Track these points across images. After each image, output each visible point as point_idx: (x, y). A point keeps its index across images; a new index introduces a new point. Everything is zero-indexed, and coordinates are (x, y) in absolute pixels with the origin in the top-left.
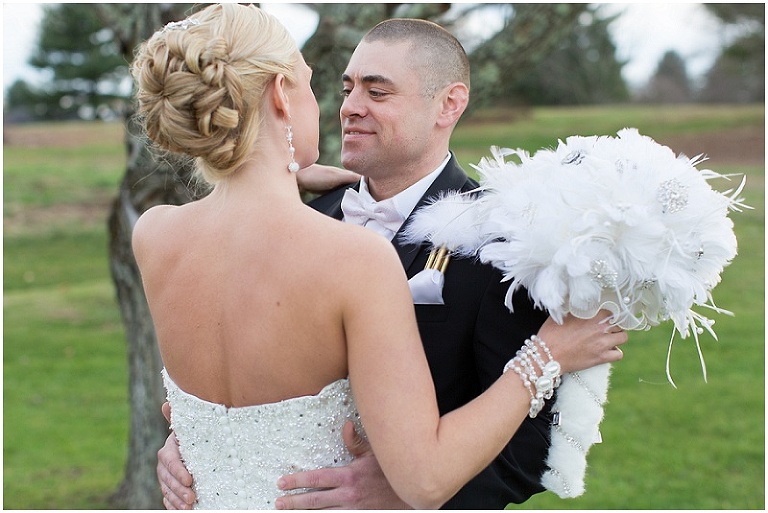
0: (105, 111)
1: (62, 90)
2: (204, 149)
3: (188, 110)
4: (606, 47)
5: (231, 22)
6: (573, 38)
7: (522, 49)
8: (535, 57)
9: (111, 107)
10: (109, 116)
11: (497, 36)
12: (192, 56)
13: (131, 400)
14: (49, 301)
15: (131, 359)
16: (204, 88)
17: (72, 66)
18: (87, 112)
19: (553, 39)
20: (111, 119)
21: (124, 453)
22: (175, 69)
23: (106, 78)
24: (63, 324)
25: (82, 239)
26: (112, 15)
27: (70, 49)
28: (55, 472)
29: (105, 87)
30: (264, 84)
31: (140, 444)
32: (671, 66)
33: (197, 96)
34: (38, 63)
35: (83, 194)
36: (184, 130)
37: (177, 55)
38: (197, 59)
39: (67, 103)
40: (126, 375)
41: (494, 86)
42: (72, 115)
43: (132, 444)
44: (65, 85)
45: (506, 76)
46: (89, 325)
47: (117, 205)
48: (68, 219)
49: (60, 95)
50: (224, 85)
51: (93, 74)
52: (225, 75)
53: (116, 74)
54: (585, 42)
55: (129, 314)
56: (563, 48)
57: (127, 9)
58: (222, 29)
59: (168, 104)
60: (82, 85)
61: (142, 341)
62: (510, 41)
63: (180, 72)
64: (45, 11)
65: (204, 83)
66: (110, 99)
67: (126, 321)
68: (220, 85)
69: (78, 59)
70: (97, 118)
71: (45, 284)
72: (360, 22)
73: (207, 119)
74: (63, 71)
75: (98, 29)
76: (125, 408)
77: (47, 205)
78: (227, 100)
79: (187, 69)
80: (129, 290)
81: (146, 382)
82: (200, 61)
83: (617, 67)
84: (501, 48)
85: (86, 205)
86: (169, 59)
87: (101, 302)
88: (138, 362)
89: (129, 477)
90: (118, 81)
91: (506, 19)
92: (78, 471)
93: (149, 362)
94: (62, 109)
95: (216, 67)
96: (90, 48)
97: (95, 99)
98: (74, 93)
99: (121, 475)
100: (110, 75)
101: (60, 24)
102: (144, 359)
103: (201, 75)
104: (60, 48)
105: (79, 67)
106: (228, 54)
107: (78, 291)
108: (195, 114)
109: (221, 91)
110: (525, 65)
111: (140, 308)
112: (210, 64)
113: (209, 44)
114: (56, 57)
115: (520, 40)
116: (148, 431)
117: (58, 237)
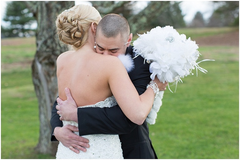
0: (27, 34)
1: (13, 28)
2: (73, 43)
3: (69, 33)
4: (179, 11)
5: (80, 9)
6: (169, 8)
7: (153, 12)
8: (157, 14)
9: (28, 33)
10: (28, 36)
11: (146, 9)
12: (69, 19)
13: (40, 120)
14: (13, 92)
15: (40, 107)
16: (72, 27)
17: (16, 21)
18: (21, 34)
19: (162, 9)
20: (29, 36)
21: (38, 135)
22: (65, 22)
23: (26, 24)
24: (17, 98)
25: (22, 73)
26: (30, 5)
27: (15, 15)
28: (18, 141)
29: (26, 27)
30: (89, 26)
31: (43, 132)
32: (198, 16)
33: (71, 29)
34: (6, 20)
35: (22, 59)
36: (67, 38)
37: (66, 18)
38: (70, 19)
39: (15, 32)
40: (38, 113)
41: (145, 23)
42: (16, 35)
43: (40, 132)
44: (14, 26)
45: (149, 20)
46: (25, 98)
47: (34, 62)
48: (17, 67)
49: (12, 30)
50: (77, 26)
51: (23, 23)
52: (77, 23)
53: (29, 22)
54: (172, 9)
55: (38, 94)
56: (166, 11)
57: (35, 3)
58: (78, 11)
59: (64, 31)
60: (19, 26)
61: (43, 102)
62: (150, 10)
63: (66, 23)
64: (7, 4)
65: (72, 26)
66: (28, 30)
67: (37, 96)
68: (76, 26)
69: (18, 18)
70: (24, 36)
71: (11, 86)
72: (105, 5)
73: (73, 35)
74: (13, 22)
75: (24, 9)
76: (38, 122)
77: (11, 63)
78: (78, 30)
79: (68, 22)
80: (38, 87)
81: (44, 114)
82: (71, 20)
83: (182, 17)
84: (147, 12)
85: (22, 63)
86: (64, 19)
87: (29, 91)
88: (42, 108)
89: (40, 142)
90: (30, 25)
91: (148, 3)
92: (24, 141)
93: (45, 108)
94: (13, 34)
95: (75, 21)
96: (22, 15)
97: (23, 31)
98: (17, 29)
99: (37, 142)
100: (28, 23)
101: (12, 8)
102: (43, 107)
103: (71, 23)
104: (12, 15)
105: (18, 21)
106: (79, 18)
107: (22, 88)
108: (70, 34)
109: (76, 28)
110: (154, 17)
111: (42, 92)
112: (74, 21)
113: (74, 15)
114: (11, 18)
115: (153, 10)
116: (45, 128)
117: (14, 73)
